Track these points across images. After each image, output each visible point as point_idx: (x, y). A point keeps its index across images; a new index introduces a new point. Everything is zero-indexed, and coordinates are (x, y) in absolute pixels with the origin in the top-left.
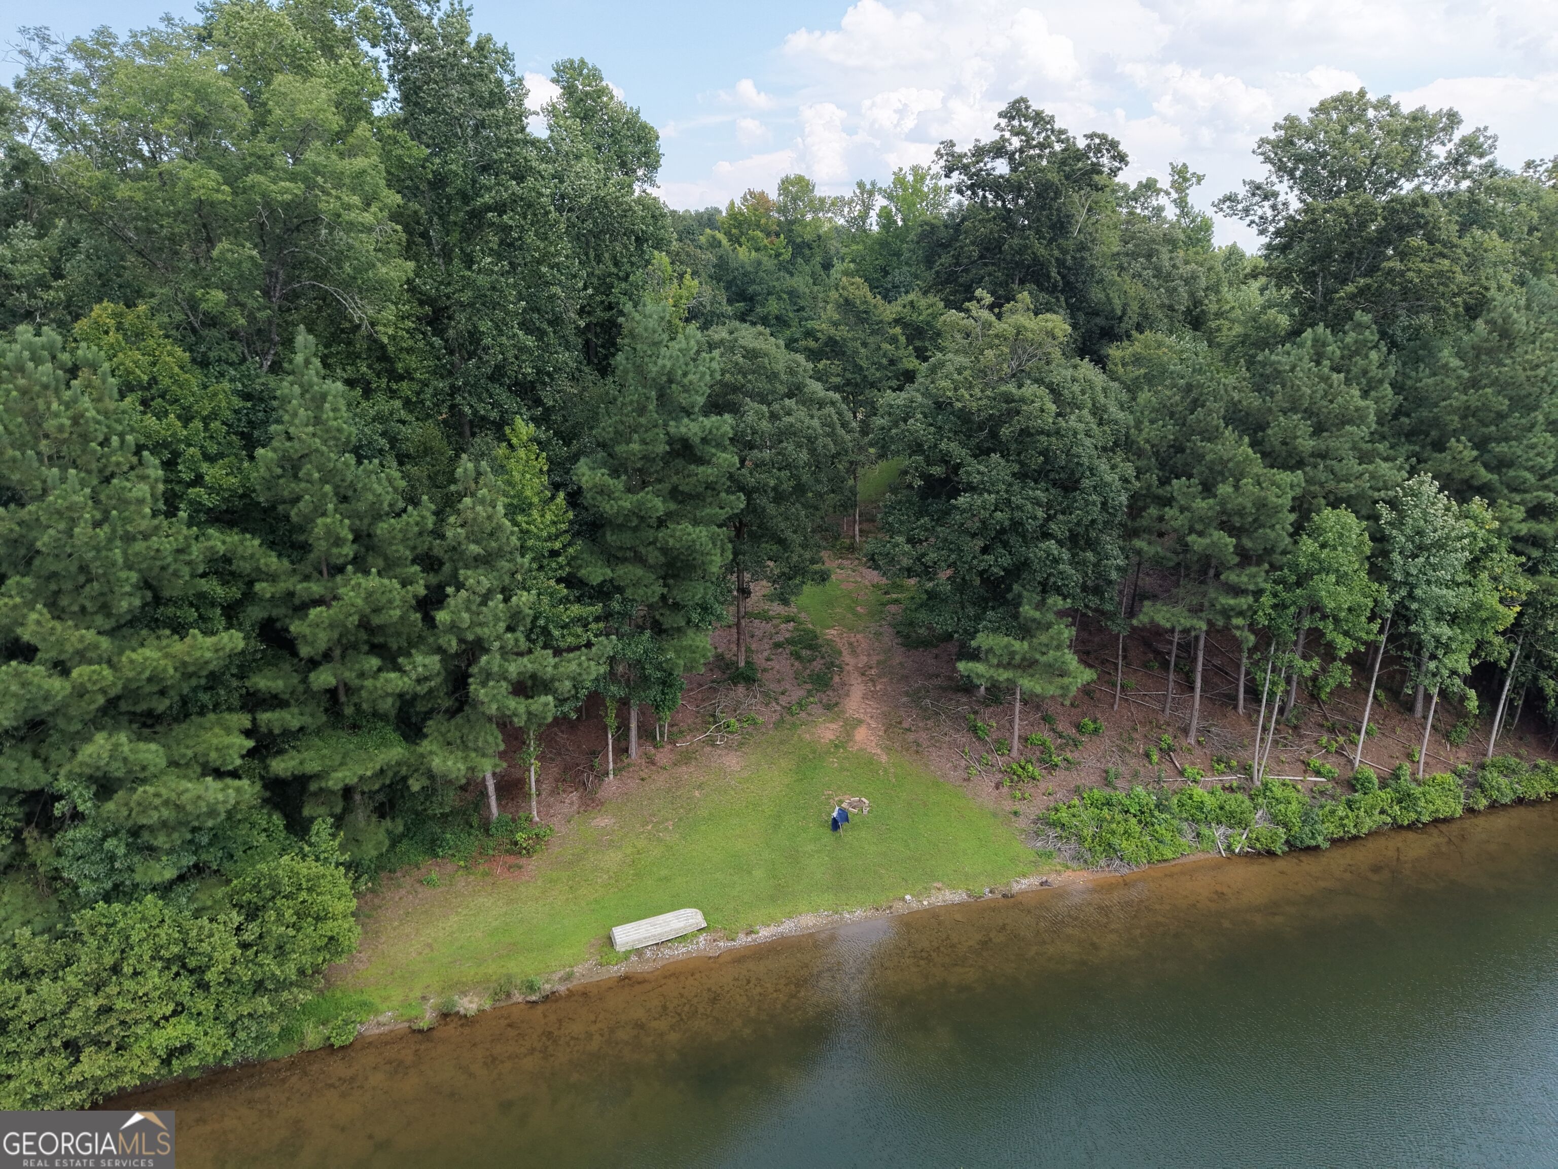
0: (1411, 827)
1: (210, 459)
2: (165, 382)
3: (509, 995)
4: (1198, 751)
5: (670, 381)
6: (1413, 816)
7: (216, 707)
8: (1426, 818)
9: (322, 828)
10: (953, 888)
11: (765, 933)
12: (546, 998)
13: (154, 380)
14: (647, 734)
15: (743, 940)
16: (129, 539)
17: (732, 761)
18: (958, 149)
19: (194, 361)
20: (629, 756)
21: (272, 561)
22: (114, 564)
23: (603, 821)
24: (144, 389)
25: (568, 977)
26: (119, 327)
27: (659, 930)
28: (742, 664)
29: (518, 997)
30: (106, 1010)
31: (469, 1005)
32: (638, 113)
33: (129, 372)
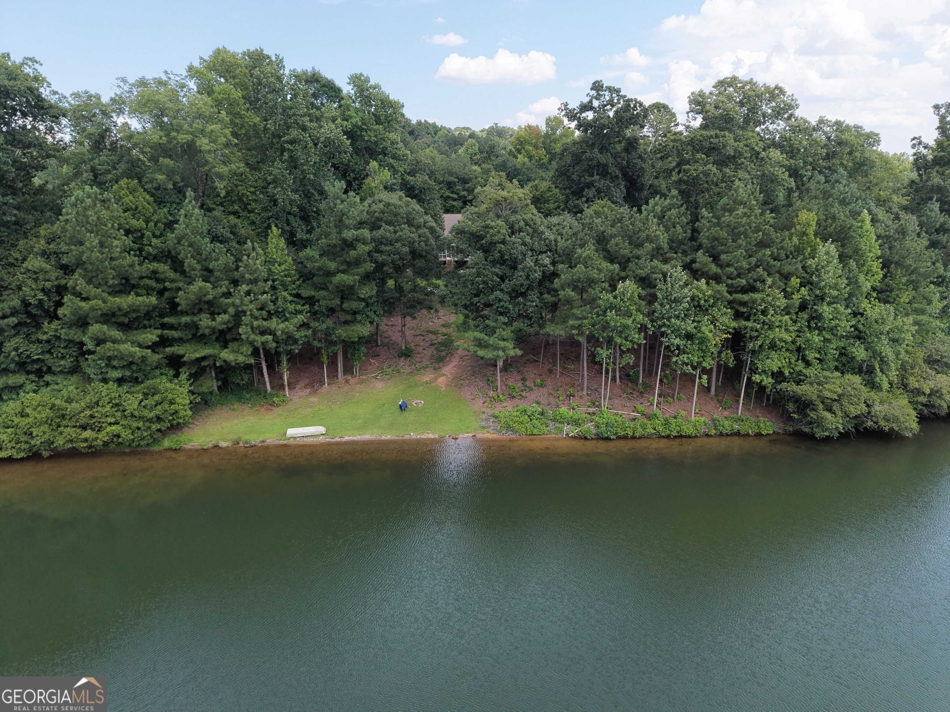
0: (668, 437)
1: (155, 236)
2: (140, 208)
3: (238, 443)
4: (586, 398)
5: (343, 215)
6: (668, 432)
7: (150, 327)
8: (675, 433)
9: (183, 377)
10: (434, 433)
11: (347, 438)
12: (252, 446)
13: (137, 208)
14: (348, 370)
15: (337, 439)
16: (111, 259)
17: (380, 385)
18: (570, 107)
19: (155, 201)
20: (338, 379)
21: (172, 275)
22: (107, 268)
23: (313, 399)
24: (132, 210)
25: (263, 442)
26: (128, 188)
27: (305, 431)
28: (403, 348)
29: (241, 444)
30: (92, 417)
31: (223, 444)
32: (388, 96)
33: (128, 204)
